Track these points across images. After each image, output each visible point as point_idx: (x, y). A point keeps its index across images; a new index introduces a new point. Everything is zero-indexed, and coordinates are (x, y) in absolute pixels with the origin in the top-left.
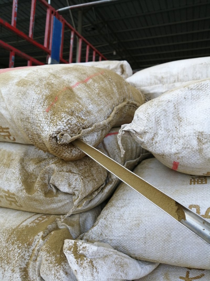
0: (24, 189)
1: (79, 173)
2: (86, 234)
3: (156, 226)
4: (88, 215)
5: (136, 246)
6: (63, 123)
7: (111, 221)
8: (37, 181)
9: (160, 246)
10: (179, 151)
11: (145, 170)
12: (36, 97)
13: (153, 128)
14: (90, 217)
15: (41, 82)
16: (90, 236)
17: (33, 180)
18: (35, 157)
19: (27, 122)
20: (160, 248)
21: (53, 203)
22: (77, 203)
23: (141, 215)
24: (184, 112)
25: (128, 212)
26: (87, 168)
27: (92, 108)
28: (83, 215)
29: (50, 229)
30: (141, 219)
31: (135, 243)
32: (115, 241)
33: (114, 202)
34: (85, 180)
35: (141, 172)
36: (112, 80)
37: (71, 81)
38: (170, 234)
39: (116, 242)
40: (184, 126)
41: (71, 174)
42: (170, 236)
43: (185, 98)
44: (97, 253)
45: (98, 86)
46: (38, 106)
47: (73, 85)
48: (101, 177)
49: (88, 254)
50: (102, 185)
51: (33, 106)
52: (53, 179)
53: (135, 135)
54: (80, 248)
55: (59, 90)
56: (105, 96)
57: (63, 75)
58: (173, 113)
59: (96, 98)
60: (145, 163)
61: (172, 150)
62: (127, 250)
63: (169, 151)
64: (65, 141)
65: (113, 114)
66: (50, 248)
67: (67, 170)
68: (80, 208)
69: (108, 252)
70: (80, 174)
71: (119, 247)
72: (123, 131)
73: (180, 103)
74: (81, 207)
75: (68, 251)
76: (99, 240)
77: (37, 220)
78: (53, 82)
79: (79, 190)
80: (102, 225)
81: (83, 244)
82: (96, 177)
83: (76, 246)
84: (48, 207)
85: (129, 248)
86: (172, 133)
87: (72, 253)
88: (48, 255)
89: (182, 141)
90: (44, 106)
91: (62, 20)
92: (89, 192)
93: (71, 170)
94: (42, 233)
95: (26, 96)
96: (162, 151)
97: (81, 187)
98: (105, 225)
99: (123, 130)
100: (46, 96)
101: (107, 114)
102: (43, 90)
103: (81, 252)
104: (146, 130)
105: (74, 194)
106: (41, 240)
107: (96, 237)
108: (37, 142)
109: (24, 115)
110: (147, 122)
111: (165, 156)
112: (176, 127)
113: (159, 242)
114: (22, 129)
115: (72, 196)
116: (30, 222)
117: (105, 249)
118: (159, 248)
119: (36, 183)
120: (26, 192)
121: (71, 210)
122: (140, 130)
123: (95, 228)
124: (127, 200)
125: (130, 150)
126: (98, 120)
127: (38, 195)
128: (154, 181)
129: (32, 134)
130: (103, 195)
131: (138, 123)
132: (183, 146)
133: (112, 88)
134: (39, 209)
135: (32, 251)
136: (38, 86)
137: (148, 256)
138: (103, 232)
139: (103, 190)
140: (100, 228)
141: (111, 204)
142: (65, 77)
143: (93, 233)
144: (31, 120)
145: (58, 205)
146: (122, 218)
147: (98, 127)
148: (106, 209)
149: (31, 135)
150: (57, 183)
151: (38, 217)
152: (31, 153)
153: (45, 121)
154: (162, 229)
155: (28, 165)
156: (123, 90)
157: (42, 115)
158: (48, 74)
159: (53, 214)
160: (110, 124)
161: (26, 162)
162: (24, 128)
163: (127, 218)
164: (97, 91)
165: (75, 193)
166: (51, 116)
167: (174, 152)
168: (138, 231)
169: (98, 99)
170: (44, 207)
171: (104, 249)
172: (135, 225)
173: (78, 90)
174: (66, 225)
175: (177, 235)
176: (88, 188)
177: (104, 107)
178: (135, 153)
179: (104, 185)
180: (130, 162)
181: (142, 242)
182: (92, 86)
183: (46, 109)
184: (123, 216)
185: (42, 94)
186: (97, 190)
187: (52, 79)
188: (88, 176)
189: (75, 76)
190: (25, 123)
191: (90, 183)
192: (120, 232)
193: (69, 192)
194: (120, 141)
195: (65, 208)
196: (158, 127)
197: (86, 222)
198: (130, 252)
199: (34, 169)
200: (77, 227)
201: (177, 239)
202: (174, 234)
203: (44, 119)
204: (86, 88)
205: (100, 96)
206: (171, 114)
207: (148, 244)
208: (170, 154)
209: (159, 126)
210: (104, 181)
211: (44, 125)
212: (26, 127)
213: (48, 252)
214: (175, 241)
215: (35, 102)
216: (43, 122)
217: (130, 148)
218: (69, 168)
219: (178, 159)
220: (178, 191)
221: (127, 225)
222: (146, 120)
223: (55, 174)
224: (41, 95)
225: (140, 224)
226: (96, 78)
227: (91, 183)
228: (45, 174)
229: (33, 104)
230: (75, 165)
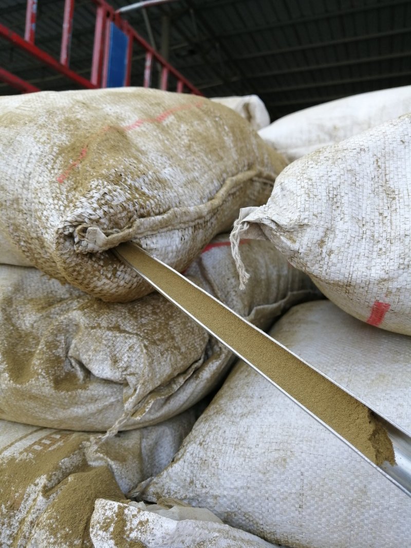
0: (5, 370)
1: (139, 333)
2: (155, 480)
3: (328, 466)
4: (164, 431)
5: (278, 514)
6: (90, 201)
7: (216, 450)
8: (38, 351)
9: (340, 517)
10: (391, 275)
11: (300, 327)
12: (36, 149)
13: (323, 215)
14: (167, 436)
15: (51, 117)
16: (163, 486)
17: (31, 347)
18: (40, 295)
19: (15, 209)
20: (340, 522)
21: (76, 404)
22: (132, 405)
23: (290, 436)
24: (400, 176)
25: (258, 429)
26: (159, 321)
27: (170, 175)
28: (151, 432)
29: (66, 468)
30: (289, 447)
31: (274, 505)
32: (225, 499)
33: (223, 402)
34: (153, 349)
35: (289, 331)
36: (221, 119)
37: (123, 116)
38: (365, 486)
39: (228, 503)
40: (402, 212)
41: (118, 335)
42: (365, 493)
43: (403, 142)
44: (176, 536)
45: (188, 130)
46: (39, 170)
47: (127, 124)
48: (194, 342)
49: (153, 540)
50: (196, 361)
51: (28, 170)
52: (76, 347)
53: (275, 233)
54: (131, 524)
55: (92, 134)
56: (205, 151)
57: (106, 104)
58: (372, 178)
59: (182, 154)
60: (297, 311)
61: (373, 271)
62: (255, 522)
63: (365, 274)
64: (91, 246)
65: (223, 192)
66: (57, 520)
67: (108, 326)
68: (138, 418)
69: (207, 532)
70: (141, 335)
71: (235, 515)
72: (243, 223)
73: (392, 155)
74: (142, 414)
75: (100, 532)
76: (186, 496)
77: (39, 445)
78: (79, 116)
79: (137, 374)
80: (193, 459)
81: (141, 513)
82: (180, 343)
83: (121, 519)
84: (63, 413)
85: (261, 517)
86: (372, 228)
87: (111, 539)
88: (52, 540)
89: (398, 248)
90: (53, 169)
91: (129, 31)
92: (162, 379)
93: (120, 325)
94: (45, 480)
95: (13, 149)
96: (347, 275)
97: (142, 365)
98: (201, 459)
99: (244, 220)
100: (60, 147)
101: (207, 191)
102: (56, 135)
103: (133, 535)
104: (305, 219)
105: (125, 384)
106: (40, 498)
107: (179, 490)
108: (39, 259)
109: (8, 194)
110: (307, 199)
111: (354, 287)
112: (381, 214)
113: (336, 506)
114: (4, 227)
115: (122, 387)
116: (21, 450)
117: (197, 526)
118: (337, 522)
119: (36, 355)
120: (11, 376)
121: (117, 423)
122: (288, 220)
123: (177, 467)
124: (255, 399)
125: (263, 283)
126: (185, 202)
127: (37, 386)
128: (322, 352)
129: (28, 238)
130: (197, 384)
131: (284, 205)
132: (401, 261)
133: (220, 137)
134: (43, 419)
135: (18, 524)
136: (43, 126)
137: (308, 540)
138: (196, 476)
139: (199, 373)
140: (188, 468)
141: (218, 406)
142: (110, 109)
143: (171, 479)
144: (24, 205)
145: (88, 410)
146: (242, 442)
147: (181, 216)
148: (204, 420)
149: (25, 242)
150: (85, 357)
151: (43, 437)
152: (30, 287)
153: (54, 204)
154: (344, 475)
155: (22, 313)
156: (248, 145)
157: (48, 190)
158: (72, 101)
159: (79, 429)
160: (215, 217)
161: (17, 306)
162: (8, 225)
163: (255, 443)
164: (186, 141)
165: (129, 381)
166: (68, 192)
167: (377, 277)
168: (283, 477)
169: (187, 156)
170: (53, 414)
171: (194, 526)
172: (275, 461)
173: (140, 135)
174: (105, 457)
175: (383, 489)
176: (160, 368)
177: (202, 175)
178: (275, 289)
179: (201, 361)
180: (263, 309)
181: (293, 505)
182: (173, 129)
183: (58, 176)
184: (246, 438)
185: (52, 143)
186: (184, 372)
187: (77, 111)
188: (162, 340)
189: (136, 109)
190: (11, 213)
191: (165, 356)
192: (239, 478)
193: (112, 378)
194: (236, 248)
195: (105, 415)
196: (336, 213)
197: (157, 450)
198: (262, 526)
199: (35, 322)
200: (133, 464)
201: (383, 501)
202: (375, 488)
203: (51, 200)
204: (160, 133)
205: (193, 151)
206: (369, 182)
207: (309, 511)
208: (366, 281)
209: (338, 211)
210: (200, 351)
211: (50, 214)
212: (12, 221)
213: (53, 531)
214: (377, 507)
215: (34, 161)
216: (47, 206)
217: (263, 277)
218: (114, 320)
219: (386, 296)
220: (384, 377)
221: (254, 461)
222: (303, 196)
223: (81, 334)
224: (49, 145)
225: (288, 460)
226: (185, 113)
227: (168, 356)
228: (59, 335)
229: (29, 165)
230: (129, 313)
